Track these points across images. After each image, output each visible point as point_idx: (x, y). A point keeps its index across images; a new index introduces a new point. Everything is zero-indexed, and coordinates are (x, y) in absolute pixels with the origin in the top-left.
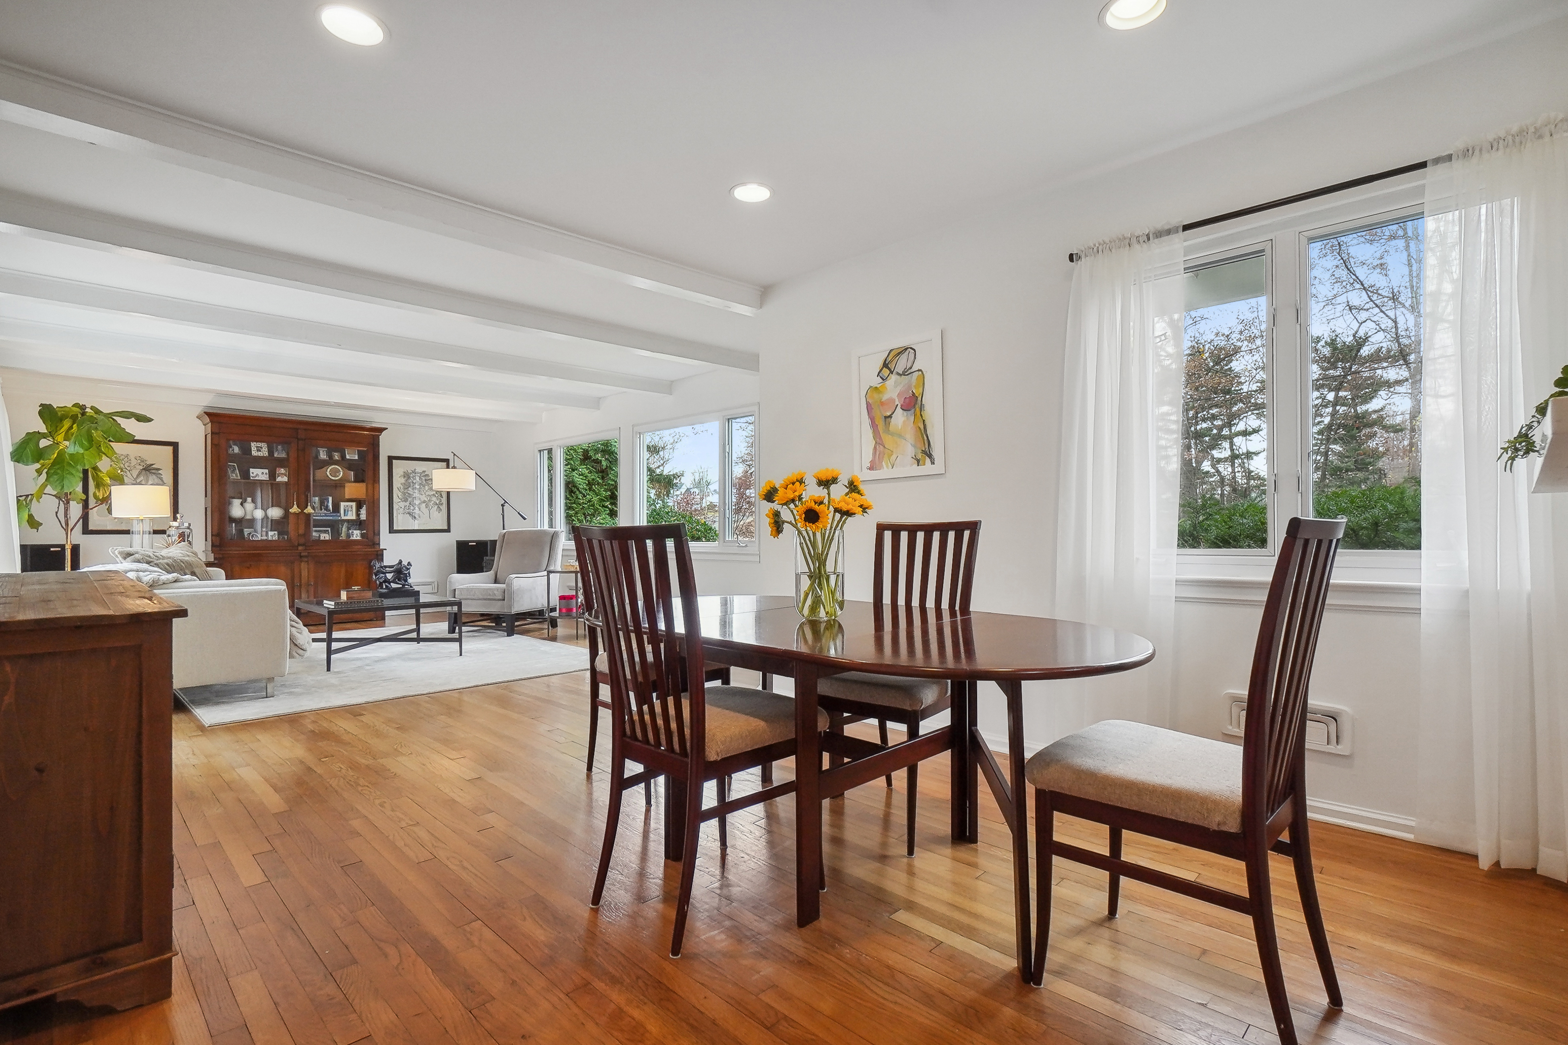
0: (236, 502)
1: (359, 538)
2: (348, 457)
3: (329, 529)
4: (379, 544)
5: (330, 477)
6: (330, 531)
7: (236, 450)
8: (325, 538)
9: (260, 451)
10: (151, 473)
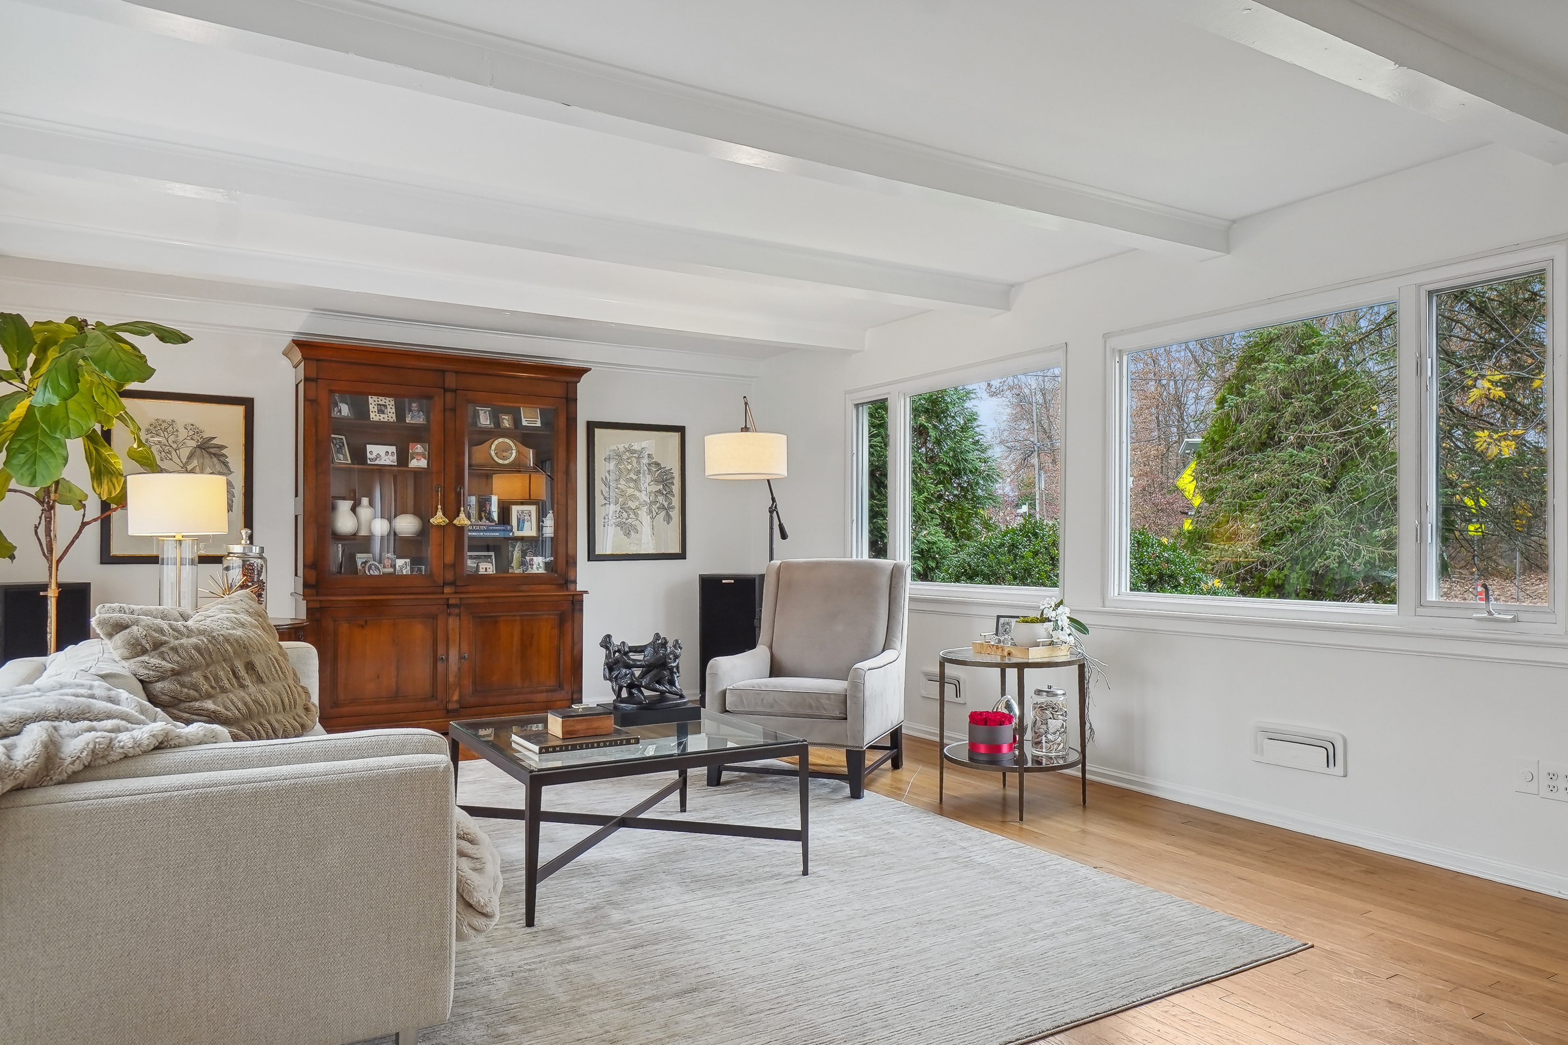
0: (344, 506)
1: (542, 571)
2: (524, 423)
3: (492, 554)
4: (575, 582)
5: (496, 459)
6: (493, 557)
7: (345, 410)
8: (486, 571)
9: (383, 413)
10: (210, 453)
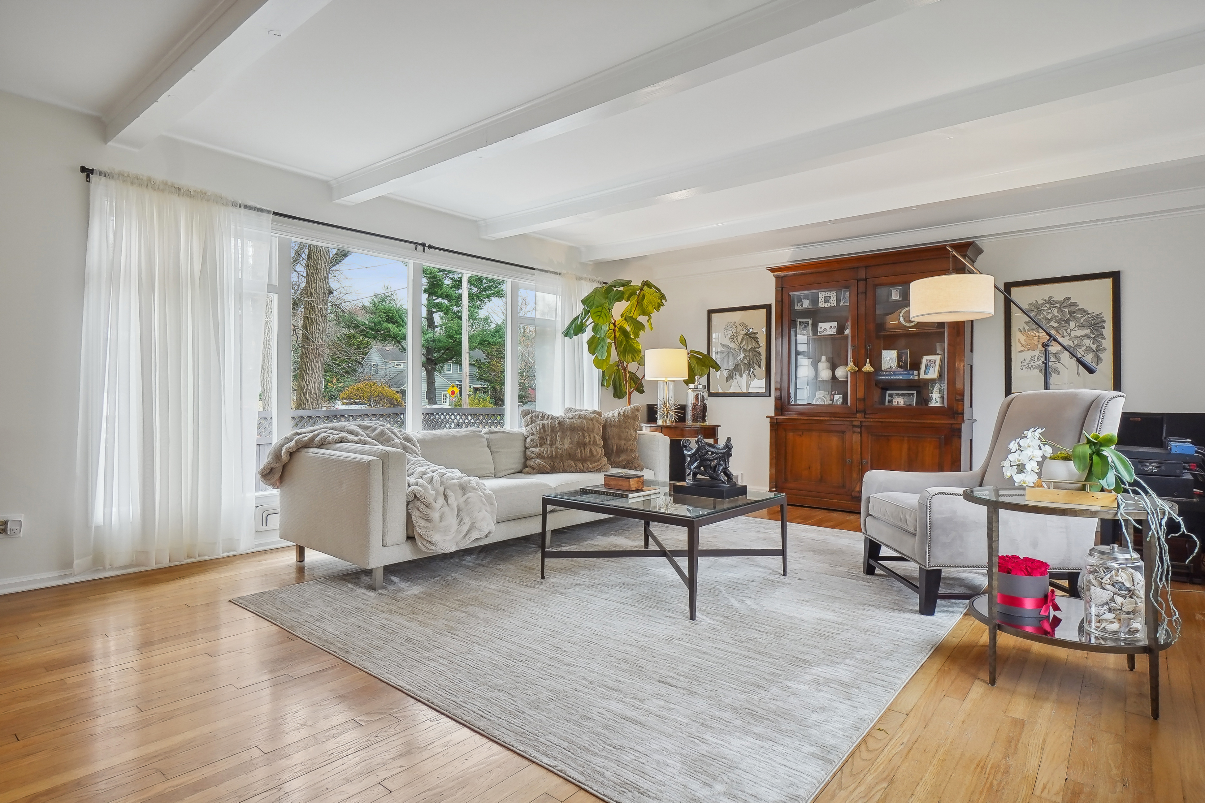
1: (939, 404)
4: (963, 414)
5: (904, 323)
7: (806, 303)
8: (898, 404)
9: (828, 302)
10: (751, 337)
